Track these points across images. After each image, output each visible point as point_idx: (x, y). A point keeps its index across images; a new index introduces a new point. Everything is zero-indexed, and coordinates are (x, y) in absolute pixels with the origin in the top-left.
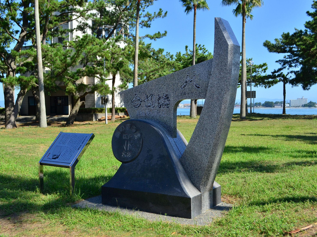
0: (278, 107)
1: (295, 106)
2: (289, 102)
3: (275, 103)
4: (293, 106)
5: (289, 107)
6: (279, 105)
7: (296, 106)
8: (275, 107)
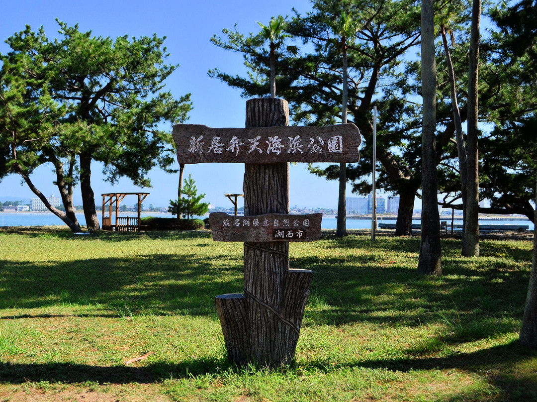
0: (9, 210)
1: (39, 210)
2: (29, 203)
3: (4, 204)
4: (36, 210)
5: (29, 211)
6: (11, 207)
7: (42, 210)
8: (5, 210)
